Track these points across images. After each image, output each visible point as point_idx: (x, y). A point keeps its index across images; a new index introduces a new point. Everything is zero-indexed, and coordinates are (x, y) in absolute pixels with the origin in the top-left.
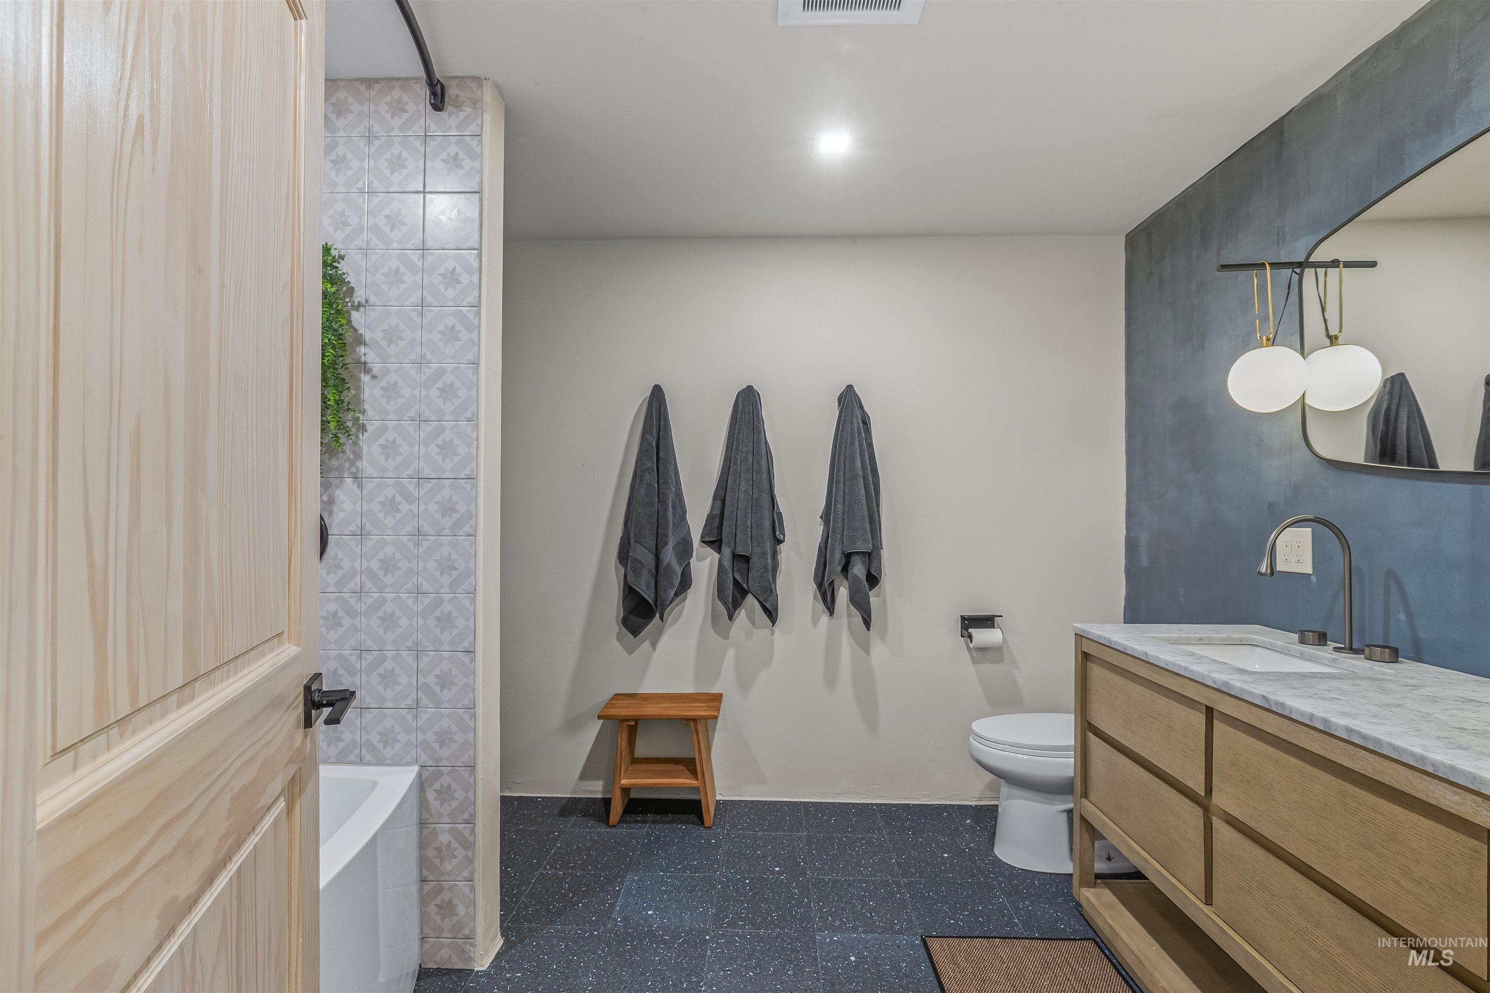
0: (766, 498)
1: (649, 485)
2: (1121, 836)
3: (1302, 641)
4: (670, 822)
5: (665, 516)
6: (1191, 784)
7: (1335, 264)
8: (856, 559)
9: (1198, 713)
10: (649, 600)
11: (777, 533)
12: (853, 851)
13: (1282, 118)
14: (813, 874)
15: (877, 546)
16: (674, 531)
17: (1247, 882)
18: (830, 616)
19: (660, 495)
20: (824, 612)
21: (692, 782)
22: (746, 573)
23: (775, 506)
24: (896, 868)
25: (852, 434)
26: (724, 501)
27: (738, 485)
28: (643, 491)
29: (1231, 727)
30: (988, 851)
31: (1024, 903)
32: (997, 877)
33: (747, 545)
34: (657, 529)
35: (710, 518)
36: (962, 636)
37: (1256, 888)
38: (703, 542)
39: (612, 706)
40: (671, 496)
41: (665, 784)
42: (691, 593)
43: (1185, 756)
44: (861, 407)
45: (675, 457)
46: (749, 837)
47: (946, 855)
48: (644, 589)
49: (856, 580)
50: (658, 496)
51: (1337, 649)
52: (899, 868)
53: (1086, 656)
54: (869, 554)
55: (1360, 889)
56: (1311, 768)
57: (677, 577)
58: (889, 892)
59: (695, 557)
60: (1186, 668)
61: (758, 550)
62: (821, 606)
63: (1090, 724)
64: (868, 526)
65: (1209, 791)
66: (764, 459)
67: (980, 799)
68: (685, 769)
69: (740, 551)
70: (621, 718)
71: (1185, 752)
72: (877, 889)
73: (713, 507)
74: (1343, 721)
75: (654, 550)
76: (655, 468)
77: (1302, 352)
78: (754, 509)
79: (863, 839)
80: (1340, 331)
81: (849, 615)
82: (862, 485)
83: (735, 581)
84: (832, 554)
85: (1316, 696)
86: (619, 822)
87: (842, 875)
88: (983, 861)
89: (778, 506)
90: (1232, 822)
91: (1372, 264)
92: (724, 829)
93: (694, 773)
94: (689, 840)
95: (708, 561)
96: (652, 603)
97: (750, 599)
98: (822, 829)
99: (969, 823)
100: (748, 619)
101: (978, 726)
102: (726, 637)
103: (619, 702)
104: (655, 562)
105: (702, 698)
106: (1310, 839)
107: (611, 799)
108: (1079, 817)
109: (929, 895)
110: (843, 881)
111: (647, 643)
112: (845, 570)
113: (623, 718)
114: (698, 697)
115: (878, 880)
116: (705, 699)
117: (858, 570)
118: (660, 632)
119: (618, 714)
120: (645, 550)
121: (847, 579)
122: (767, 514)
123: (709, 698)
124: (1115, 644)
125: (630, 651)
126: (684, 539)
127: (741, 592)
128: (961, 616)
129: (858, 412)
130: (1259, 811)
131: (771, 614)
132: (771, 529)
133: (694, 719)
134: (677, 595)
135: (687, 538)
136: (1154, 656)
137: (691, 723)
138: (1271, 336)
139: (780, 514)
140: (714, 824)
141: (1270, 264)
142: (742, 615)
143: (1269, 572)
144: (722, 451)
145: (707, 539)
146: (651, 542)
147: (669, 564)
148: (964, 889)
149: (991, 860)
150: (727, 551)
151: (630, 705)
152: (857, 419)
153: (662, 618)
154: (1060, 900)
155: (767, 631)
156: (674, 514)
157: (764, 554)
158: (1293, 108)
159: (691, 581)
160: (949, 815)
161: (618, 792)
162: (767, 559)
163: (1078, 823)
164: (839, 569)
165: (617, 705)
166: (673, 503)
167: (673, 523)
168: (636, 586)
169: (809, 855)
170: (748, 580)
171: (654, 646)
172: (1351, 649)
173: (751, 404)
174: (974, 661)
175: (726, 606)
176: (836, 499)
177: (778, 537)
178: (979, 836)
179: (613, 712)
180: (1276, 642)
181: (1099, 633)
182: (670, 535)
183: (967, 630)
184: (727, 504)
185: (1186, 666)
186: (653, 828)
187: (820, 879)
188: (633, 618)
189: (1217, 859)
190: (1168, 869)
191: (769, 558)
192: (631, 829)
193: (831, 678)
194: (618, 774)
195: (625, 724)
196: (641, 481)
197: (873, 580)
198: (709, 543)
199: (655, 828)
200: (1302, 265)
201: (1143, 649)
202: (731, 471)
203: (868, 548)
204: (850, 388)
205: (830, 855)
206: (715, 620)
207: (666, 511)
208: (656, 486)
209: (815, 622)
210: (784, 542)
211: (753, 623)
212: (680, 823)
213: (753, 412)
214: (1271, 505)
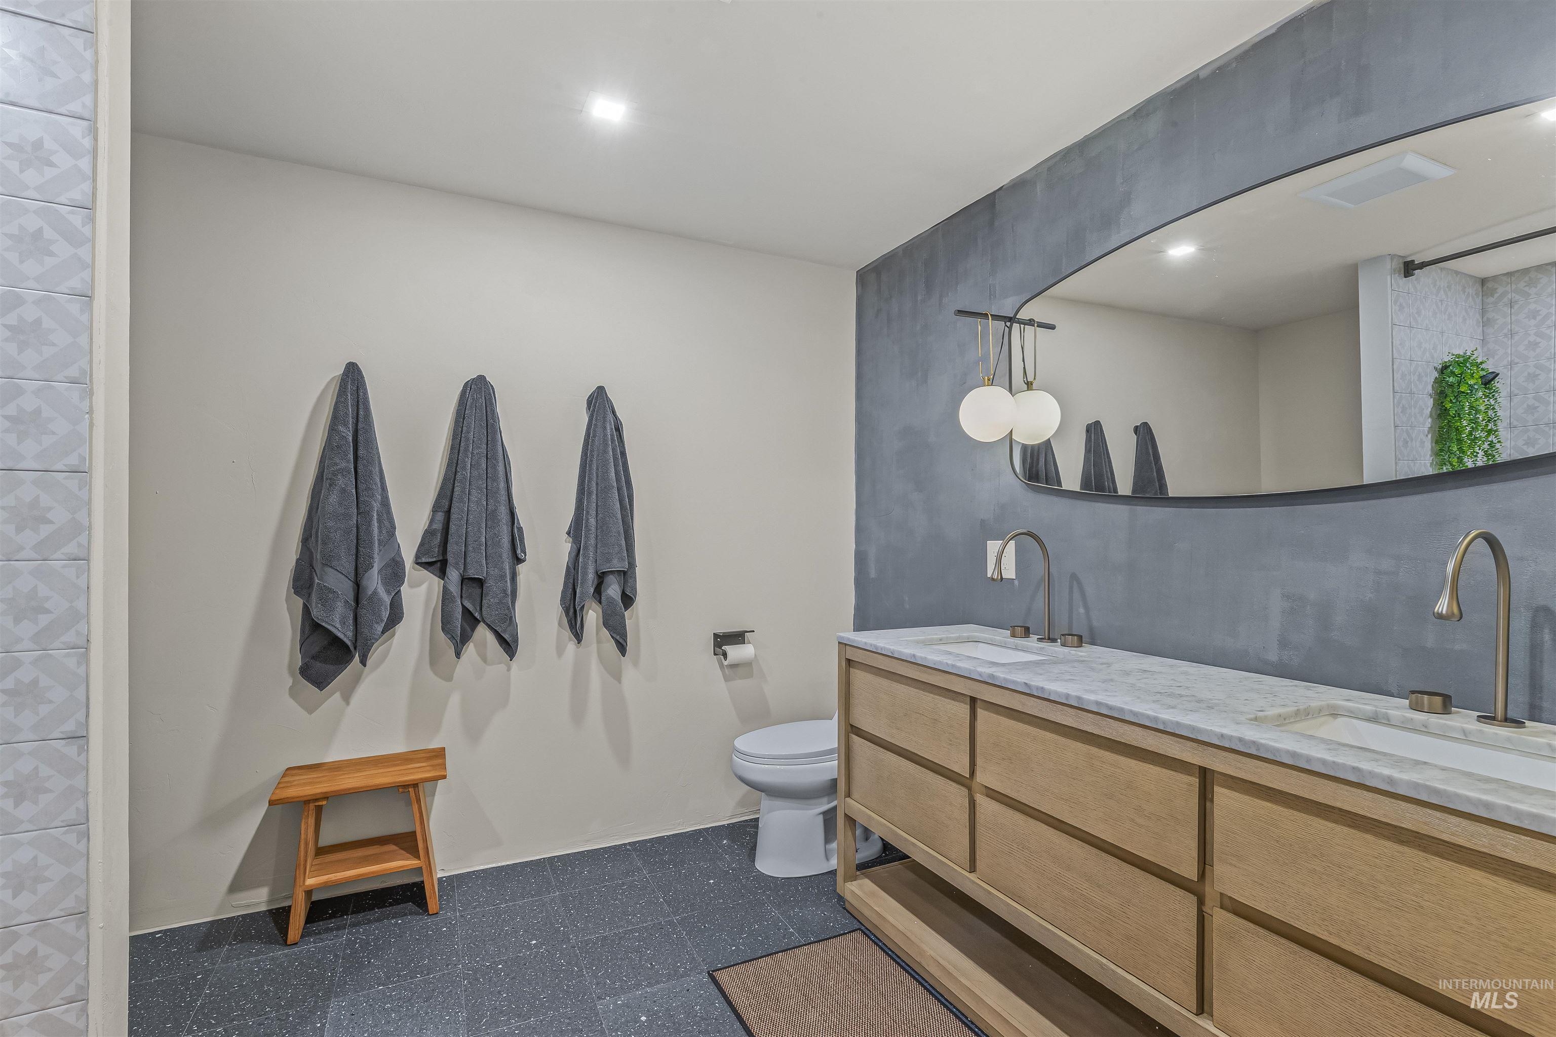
0: (503, 511)
1: (343, 491)
2: (888, 827)
3: (1013, 635)
4: (378, 920)
5: (369, 533)
6: (956, 769)
7: (1031, 322)
8: (611, 579)
9: (963, 704)
10: (345, 640)
11: (519, 551)
12: (616, 900)
13: (995, 192)
14: (577, 936)
15: (632, 565)
16: (380, 551)
17: (1008, 845)
18: (578, 643)
19: (360, 505)
20: (570, 640)
21: (412, 863)
22: (479, 600)
23: (516, 520)
24: (666, 906)
25: (605, 440)
26: (448, 513)
27: (467, 493)
28: (334, 498)
29: (994, 713)
30: (750, 868)
31: (794, 911)
32: (764, 892)
33: (481, 565)
34: (357, 548)
35: (428, 534)
36: (715, 654)
37: (1016, 849)
38: (417, 564)
39: (289, 785)
40: (376, 506)
41: (373, 873)
42: (400, 629)
43: (950, 744)
44: (614, 412)
45: (379, 457)
46: (490, 913)
47: (712, 881)
48: (338, 626)
49: (611, 601)
50: (357, 506)
51: (1040, 640)
52: (669, 906)
53: (849, 662)
54: (625, 573)
55: (1104, 832)
56: (1064, 739)
57: (386, 608)
58: (665, 934)
59: (407, 584)
60: (953, 666)
61: (494, 572)
62: (567, 633)
63: (852, 726)
64: (623, 543)
65: (972, 773)
66: (501, 464)
67: (732, 817)
68: (397, 848)
69: (472, 573)
70: (306, 799)
71: (951, 741)
72: (651, 935)
73: (432, 521)
74: (1092, 697)
75: (352, 576)
76: (353, 470)
77: (1010, 390)
78: (489, 523)
79: (623, 884)
80: (1035, 379)
81: (599, 642)
82: (617, 497)
83: (465, 610)
84: (585, 574)
85: (1058, 679)
86: (302, 936)
87: (610, 929)
88: (748, 878)
89: (518, 520)
90: (993, 794)
91: (1052, 327)
92: (455, 911)
93: (413, 851)
94: (411, 935)
95: (424, 587)
96: (349, 643)
97: (483, 633)
98: (576, 884)
99: (726, 843)
100: (479, 655)
101: (740, 743)
102: (449, 678)
103: (298, 778)
104: (354, 591)
105: (419, 756)
106: (1063, 799)
107: (290, 907)
108: (844, 815)
109: (705, 927)
110: (612, 936)
111: (337, 695)
112: (598, 591)
113: (309, 798)
114: (411, 757)
115: (650, 925)
116: (423, 758)
117: (613, 590)
118: (357, 680)
119: (301, 794)
120: (340, 575)
121: (600, 603)
122: (505, 530)
123: (428, 755)
124: (882, 649)
125: (310, 710)
126: (393, 560)
127: (471, 620)
128: (714, 633)
129: (610, 416)
130: (1019, 782)
131: (509, 646)
132: (509, 547)
133: (414, 784)
134: (383, 632)
135: (398, 559)
136: (921, 658)
137: (410, 790)
138: (991, 377)
139: (520, 529)
140: (441, 909)
141: (991, 315)
142: (470, 649)
143: (999, 578)
144: (444, 452)
145: (424, 560)
146: (347, 563)
147: (375, 592)
148: (737, 912)
149: (755, 876)
150: (454, 575)
151: (318, 780)
152: (611, 424)
153: (364, 663)
154: (824, 899)
155: (503, 667)
156: (380, 528)
157: (503, 577)
158: (1003, 186)
159: (403, 613)
160: (705, 839)
161: (300, 896)
162: (506, 581)
163: (843, 822)
164: (592, 590)
165: (295, 783)
166: (378, 515)
167: (379, 540)
168: (327, 622)
169: (567, 916)
170: (481, 609)
171: (347, 698)
172: (1049, 639)
173: (483, 398)
174: (727, 679)
175: (454, 641)
176: (588, 512)
177: (519, 556)
178: (738, 855)
179: (292, 792)
180: (996, 637)
181: (864, 640)
182: (376, 556)
183: (720, 648)
184: (453, 517)
185: (953, 663)
186: (355, 933)
187: (586, 941)
188: (318, 665)
189: (980, 829)
190: (934, 849)
191: (509, 581)
192: (322, 940)
193: (578, 713)
194: (302, 872)
195: (312, 806)
196: (330, 485)
197: (628, 600)
198: (427, 565)
199: (358, 932)
200: (1011, 320)
201: (910, 652)
202: (459, 476)
203: (625, 566)
204: (601, 390)
205: (591, 911)
206: (434, 659)
207: (369, 524)
208: (355, 493)
209: (560, 651)
210: (524, 561)
211: (485, 660)
212: (393, 918)
213: (486, 408)
214: (983, 521)
